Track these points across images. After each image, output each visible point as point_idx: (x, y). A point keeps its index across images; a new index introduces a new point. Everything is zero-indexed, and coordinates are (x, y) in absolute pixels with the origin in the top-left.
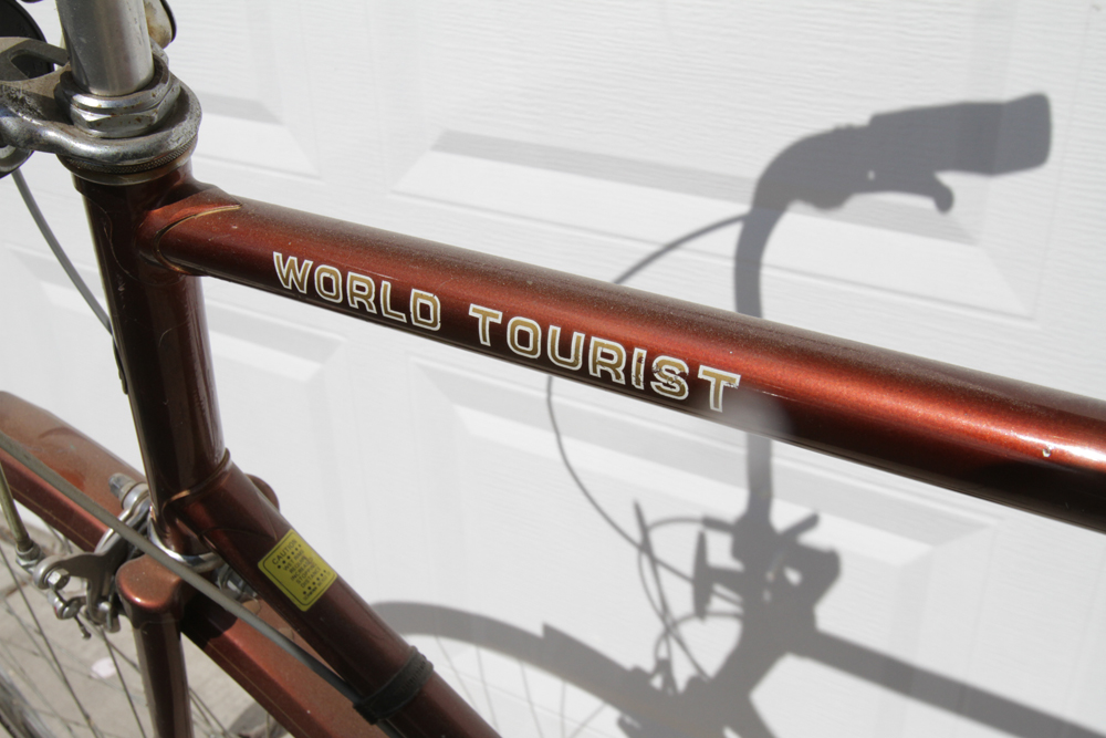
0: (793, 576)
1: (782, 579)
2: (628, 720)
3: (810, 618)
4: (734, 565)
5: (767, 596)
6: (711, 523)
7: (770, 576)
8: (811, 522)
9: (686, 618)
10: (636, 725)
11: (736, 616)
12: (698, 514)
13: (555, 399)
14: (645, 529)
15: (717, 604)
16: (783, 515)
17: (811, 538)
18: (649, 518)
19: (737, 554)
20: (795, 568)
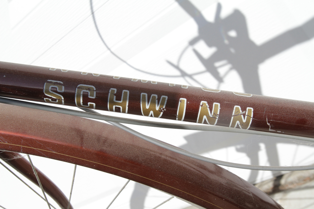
0: (233, 34)
1: (230, 38)
2: (239, 147)
3: (252, 43)
4: (213, 50)
5: (232, 50)
6: (193, 42)
7: (226, 42)
8: (219, 8)
9: (219, 87)
10: (242, 146)
11: (231, 69)
12: (186, 43)
13: (112, 50)
14: (177, 67)
15: (222, 71)
16: (210, 16)
17: (224, 14)
18: (175, 62)
19: (210, 44)
20: (230, 29)
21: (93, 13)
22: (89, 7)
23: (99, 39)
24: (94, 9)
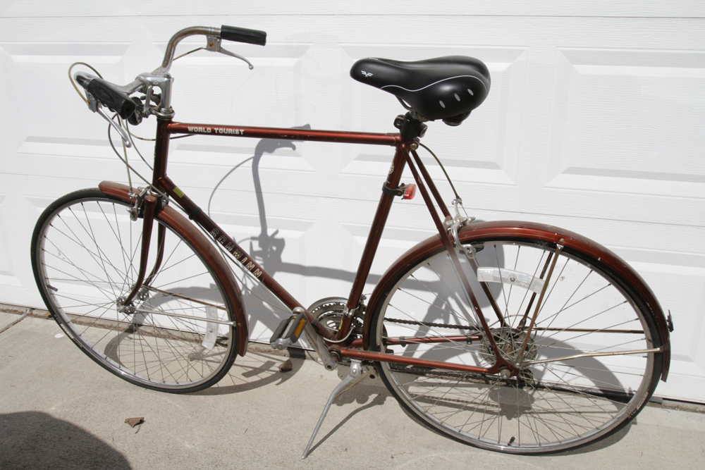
0: (274, 248)
1: (272, 249)
3: (280, 259)
4: (260, 249)
5: (269, 256)
6: (253, 238)
7: (269, 250)
8: (277, 232)
12: (249, 237)
16: (270, 232)
17: (278, 236)
19: (260, 246)
20: (275, 246)
21: (215, 189)
22: (216, 185)
23: (208, 202)
24: (218, 188)
